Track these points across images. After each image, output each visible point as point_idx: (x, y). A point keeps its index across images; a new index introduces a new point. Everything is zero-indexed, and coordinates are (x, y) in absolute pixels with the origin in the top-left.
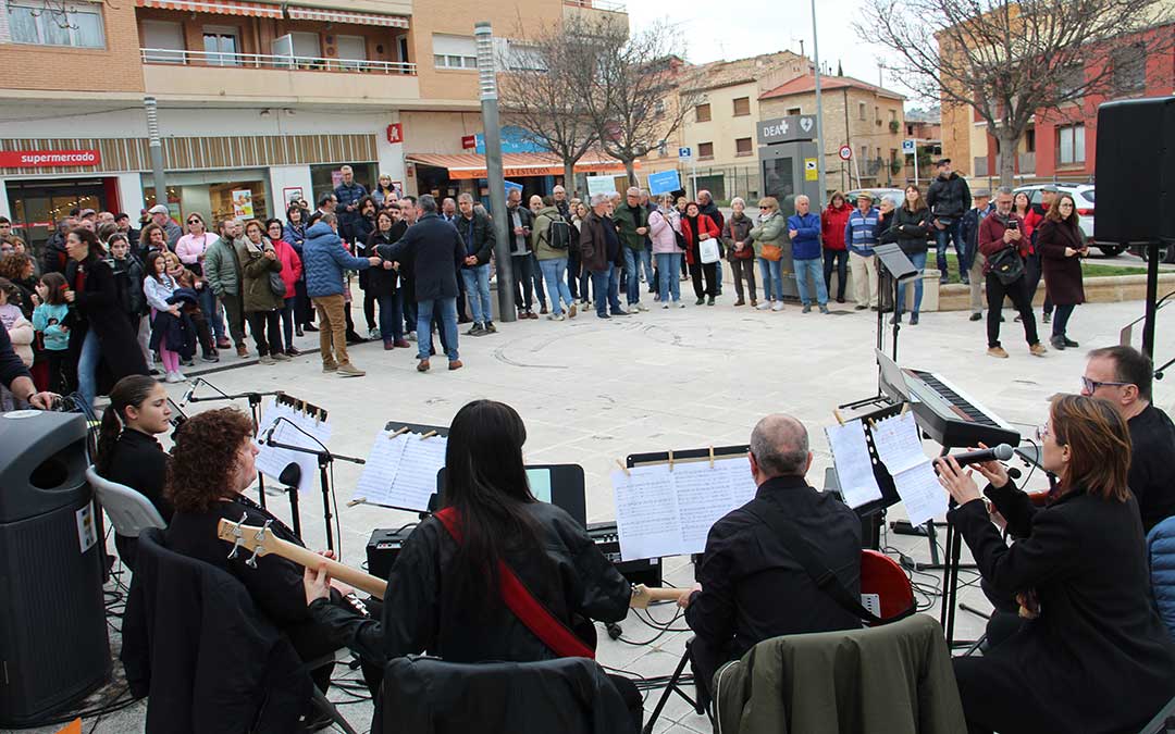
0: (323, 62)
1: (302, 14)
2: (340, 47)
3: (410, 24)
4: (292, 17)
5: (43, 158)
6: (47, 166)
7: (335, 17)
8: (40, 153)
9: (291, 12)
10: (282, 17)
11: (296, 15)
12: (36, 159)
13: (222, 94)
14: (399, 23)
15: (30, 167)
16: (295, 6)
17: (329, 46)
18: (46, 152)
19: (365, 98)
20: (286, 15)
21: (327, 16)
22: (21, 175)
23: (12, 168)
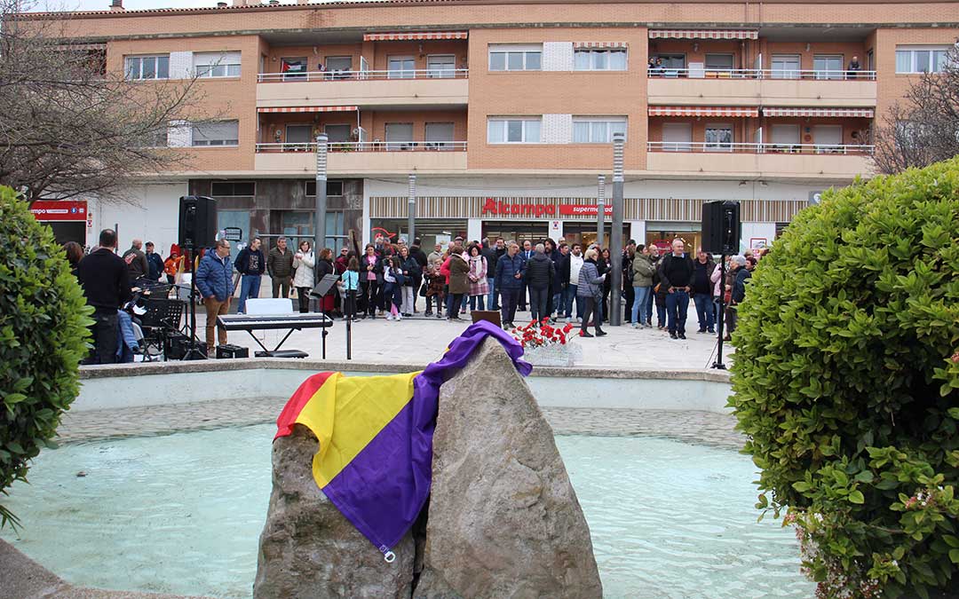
0: (800, 147)
1: (773, 112)
2: (816, 136)
3: (874, 114)
4: (765, 115)
5: (585, 210)
6: (587, 214)
7: (811, 113)
8: (584, 207)
9: (766, 112)
10: (757, 116)
11: (769, 113)
12: (581, 210)
13: (701, 171)
14: (863, 113)
15: (578, 214)
16: (769, 107)
17: (806, 134)
18: (587, 206)
19: (821, 173)
20: (761, 113)
21: (803, 113)
22: (572, 219)
23: (568, 215)
